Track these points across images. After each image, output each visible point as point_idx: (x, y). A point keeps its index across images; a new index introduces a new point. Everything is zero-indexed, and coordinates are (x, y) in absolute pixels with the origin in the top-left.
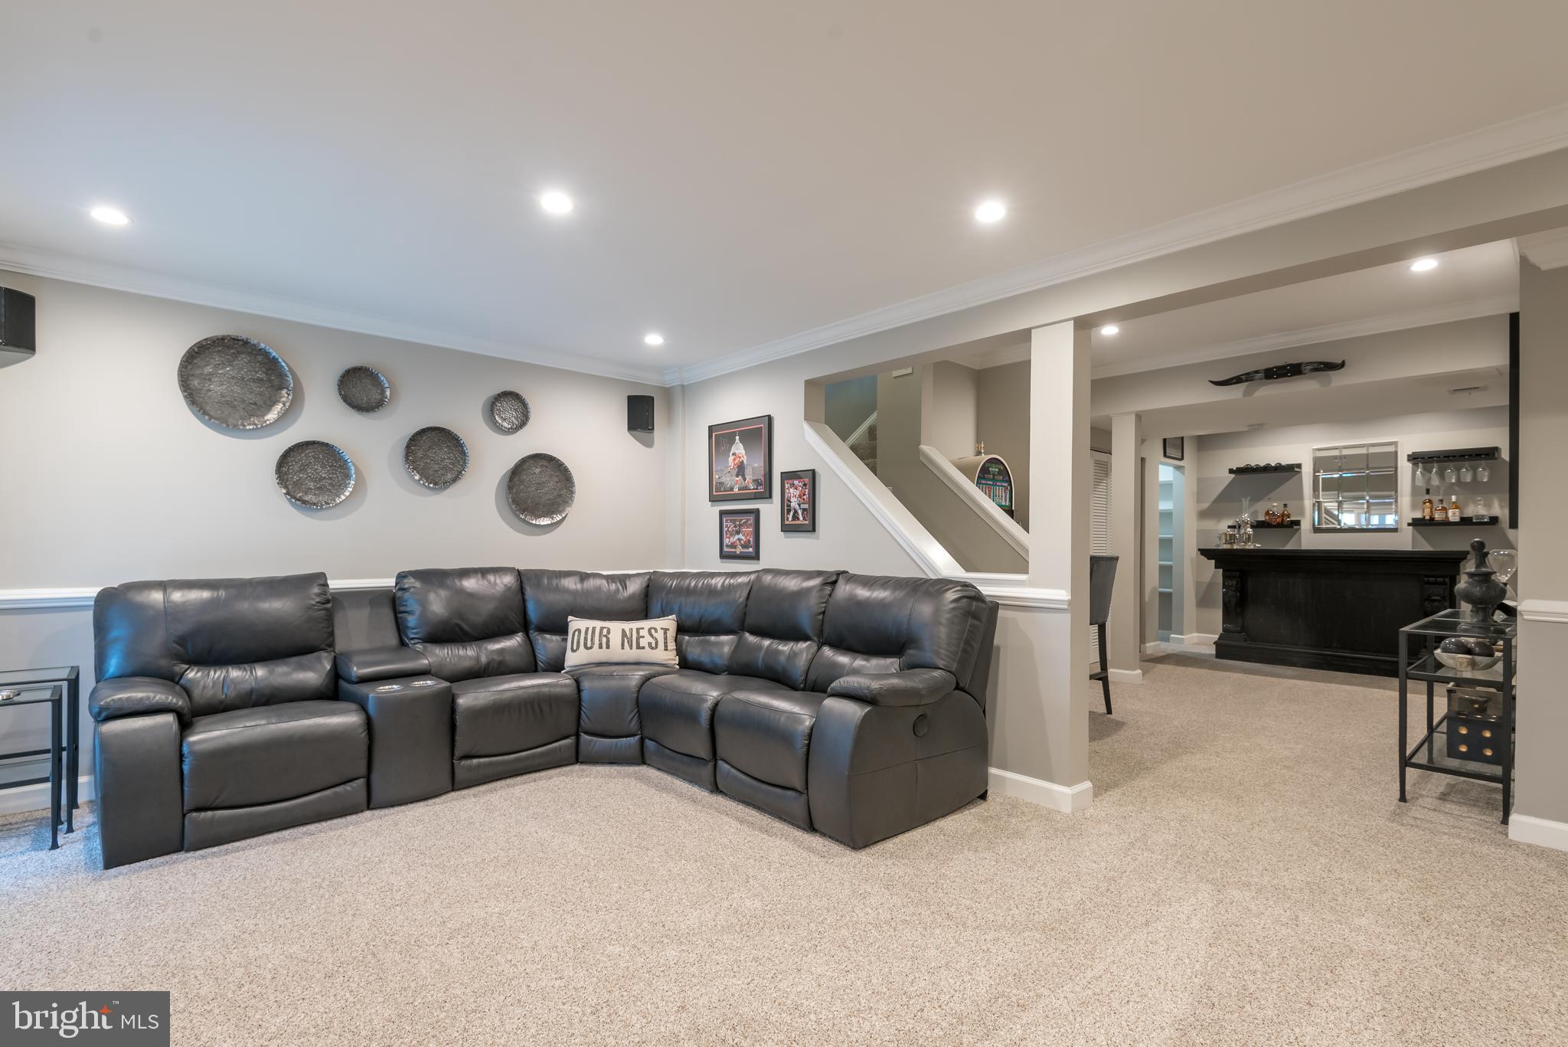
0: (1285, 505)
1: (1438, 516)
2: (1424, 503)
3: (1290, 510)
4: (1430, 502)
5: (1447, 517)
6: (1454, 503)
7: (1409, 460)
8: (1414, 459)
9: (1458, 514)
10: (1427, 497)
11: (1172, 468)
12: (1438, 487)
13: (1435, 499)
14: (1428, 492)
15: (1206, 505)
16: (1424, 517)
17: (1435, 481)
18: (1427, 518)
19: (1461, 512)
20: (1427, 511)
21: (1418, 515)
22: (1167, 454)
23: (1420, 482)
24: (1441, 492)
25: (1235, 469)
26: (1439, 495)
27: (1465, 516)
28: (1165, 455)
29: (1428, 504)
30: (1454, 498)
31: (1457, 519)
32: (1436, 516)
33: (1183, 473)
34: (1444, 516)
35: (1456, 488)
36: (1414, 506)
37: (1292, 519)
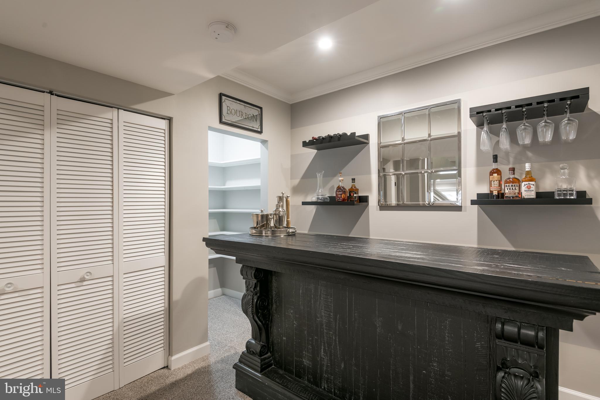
0: (353, 180)
1: (508, 191)
2: (492, 173)
3: (357, 185)
4: (498, 171)
5: (520, 193)
6: (528, 173)
7: (471, 116)
8: (478, 113)
9: (533, 188)
10: (494, 166)
11: (260, 143)
12: (507, 153)
13: (505, 169)
14: (495, 158)
15: (296, 181)
16: (491, 192)
17: (505, 142)
18: (495, 193)
19: (537, 187)
20: (496, 184)
21: (485, 190)
22: (224, 120)
23: (487, 146)
24: (511, 160)
25: (307, 141)
26: (509, 163)
27: (540, 191)
28: (221, 122)
29: (495, 175)
30: (528, 166)
31: (532, 195)
32: (507, 191)
33: (267, 148)
34: (517, 191)
35: (530, 154)
36: (479, 180)
37: (359, 195)
